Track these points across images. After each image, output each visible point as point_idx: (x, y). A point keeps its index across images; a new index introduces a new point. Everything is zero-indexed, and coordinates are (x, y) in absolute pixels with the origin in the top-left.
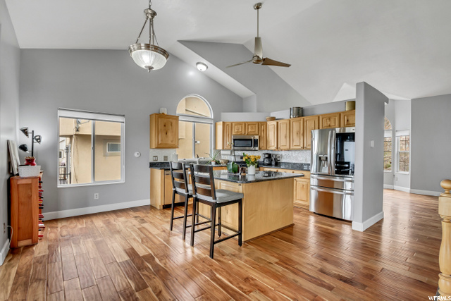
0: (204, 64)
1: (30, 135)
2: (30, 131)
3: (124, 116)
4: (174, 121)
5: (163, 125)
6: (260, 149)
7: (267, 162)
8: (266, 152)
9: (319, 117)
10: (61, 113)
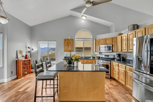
0: (84, 16)
1: (30, 49)
2: (30, 47)
3: (56, 41)
4: (71, 42)
5: (67, 43)
6: (113, 51)
7: (118, 58)
8: (117, 53)
9: (145, 28)
10: (39, 42)
